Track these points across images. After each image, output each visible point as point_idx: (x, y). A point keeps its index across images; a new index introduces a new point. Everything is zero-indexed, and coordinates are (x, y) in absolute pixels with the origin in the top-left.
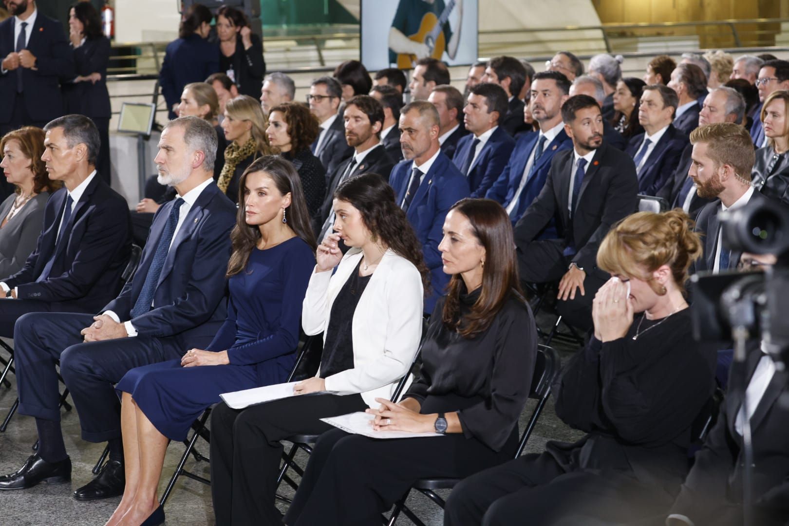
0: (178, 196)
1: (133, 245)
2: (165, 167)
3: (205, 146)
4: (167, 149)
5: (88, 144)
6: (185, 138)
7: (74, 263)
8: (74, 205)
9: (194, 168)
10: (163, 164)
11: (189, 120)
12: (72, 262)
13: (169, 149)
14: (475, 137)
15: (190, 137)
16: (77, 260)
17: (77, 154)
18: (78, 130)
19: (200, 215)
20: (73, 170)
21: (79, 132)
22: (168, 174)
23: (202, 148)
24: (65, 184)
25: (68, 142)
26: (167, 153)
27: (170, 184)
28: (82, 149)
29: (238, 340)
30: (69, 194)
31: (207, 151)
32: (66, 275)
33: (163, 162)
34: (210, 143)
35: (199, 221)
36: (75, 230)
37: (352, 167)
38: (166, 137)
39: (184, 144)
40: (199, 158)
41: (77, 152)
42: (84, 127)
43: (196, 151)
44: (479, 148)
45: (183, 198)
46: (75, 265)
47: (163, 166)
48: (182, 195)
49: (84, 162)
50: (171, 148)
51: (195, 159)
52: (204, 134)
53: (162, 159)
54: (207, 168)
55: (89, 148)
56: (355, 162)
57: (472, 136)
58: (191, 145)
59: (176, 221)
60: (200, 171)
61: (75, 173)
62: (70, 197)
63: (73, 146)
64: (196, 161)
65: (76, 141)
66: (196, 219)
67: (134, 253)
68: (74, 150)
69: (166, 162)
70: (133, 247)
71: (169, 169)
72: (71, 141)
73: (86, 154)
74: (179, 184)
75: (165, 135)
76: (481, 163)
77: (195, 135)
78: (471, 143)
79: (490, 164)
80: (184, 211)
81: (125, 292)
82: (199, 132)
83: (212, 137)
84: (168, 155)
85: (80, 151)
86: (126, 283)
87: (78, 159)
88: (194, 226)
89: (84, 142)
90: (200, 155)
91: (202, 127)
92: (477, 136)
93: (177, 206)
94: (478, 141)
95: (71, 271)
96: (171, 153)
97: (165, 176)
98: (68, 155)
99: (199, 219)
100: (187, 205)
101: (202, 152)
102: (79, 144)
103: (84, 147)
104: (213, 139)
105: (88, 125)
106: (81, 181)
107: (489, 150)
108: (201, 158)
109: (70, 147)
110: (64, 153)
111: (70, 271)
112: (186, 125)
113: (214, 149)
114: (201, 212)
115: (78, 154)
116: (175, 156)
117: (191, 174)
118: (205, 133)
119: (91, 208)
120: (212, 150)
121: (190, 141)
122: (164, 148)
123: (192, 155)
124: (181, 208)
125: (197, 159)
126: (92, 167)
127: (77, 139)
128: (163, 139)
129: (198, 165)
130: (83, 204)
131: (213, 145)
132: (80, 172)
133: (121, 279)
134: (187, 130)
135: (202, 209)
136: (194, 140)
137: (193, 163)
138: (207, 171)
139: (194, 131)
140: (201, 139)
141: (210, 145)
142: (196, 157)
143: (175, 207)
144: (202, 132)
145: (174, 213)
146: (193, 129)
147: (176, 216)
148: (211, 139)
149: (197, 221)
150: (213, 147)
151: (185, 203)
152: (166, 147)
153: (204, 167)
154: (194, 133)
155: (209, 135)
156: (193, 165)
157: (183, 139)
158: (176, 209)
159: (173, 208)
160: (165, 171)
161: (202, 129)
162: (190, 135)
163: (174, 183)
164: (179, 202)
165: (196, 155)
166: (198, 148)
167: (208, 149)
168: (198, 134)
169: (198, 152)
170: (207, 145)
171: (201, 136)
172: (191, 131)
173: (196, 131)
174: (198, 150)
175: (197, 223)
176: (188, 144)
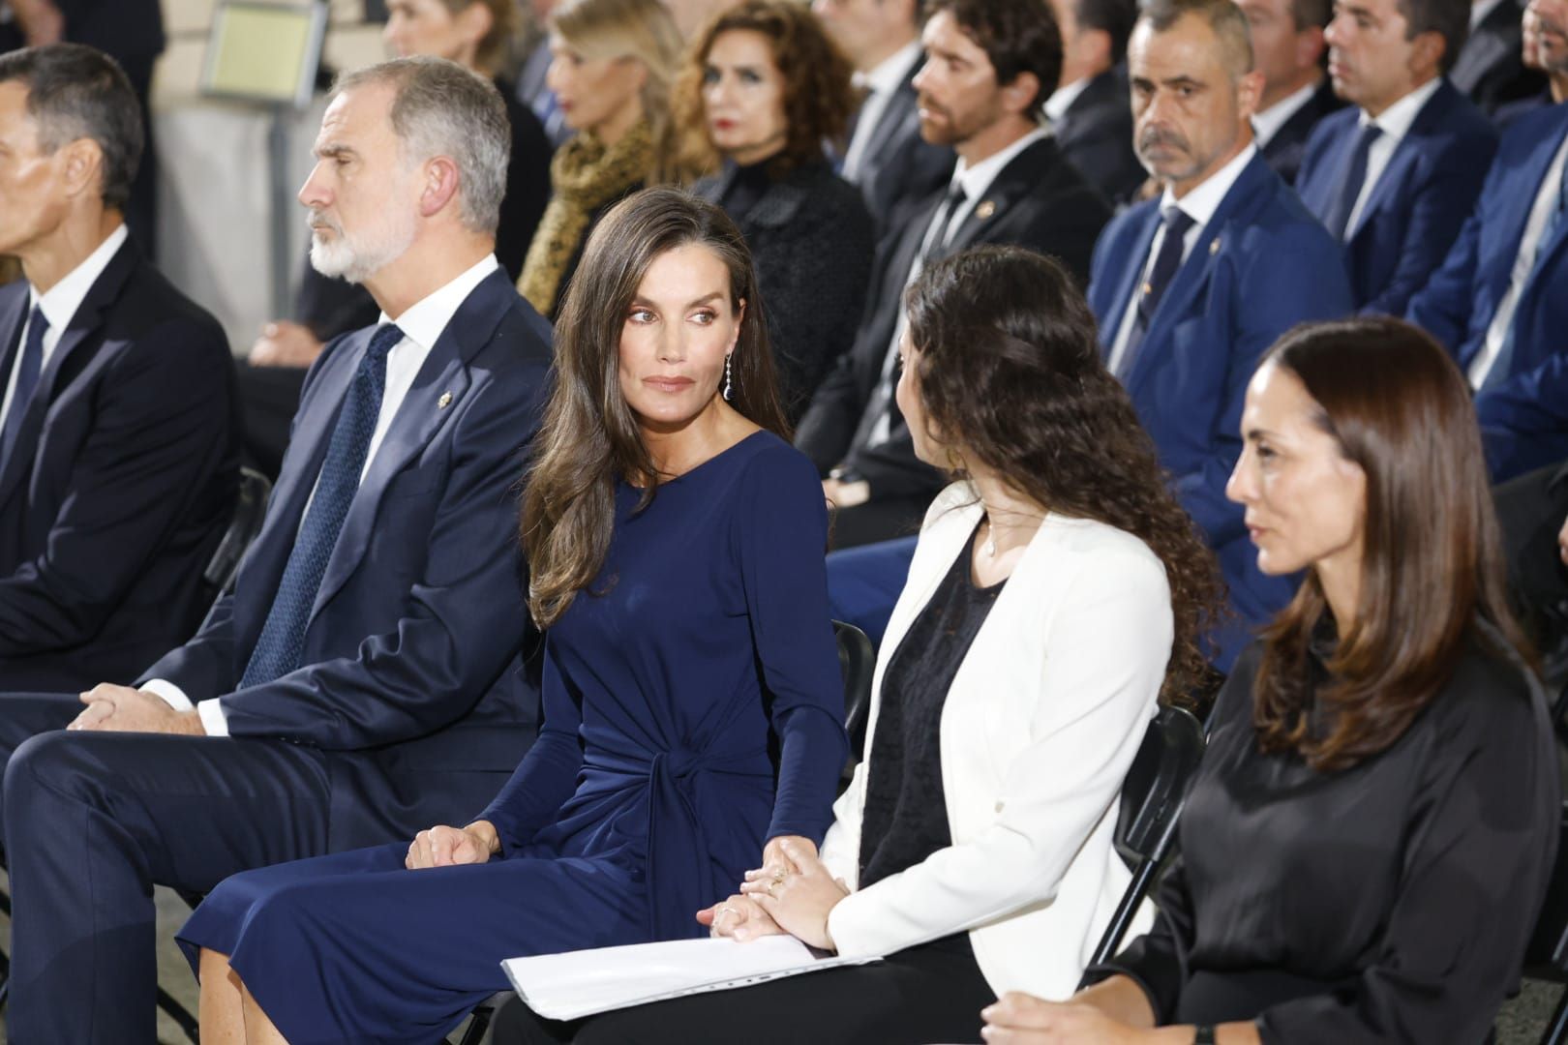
0: (384, 319)
1: (246, 471)
2: (332, 215)
3: (462, 146)
4: (338, 156)
5: (104, 141)
6: (395, 116)
7: (54, 534)
8: (51, 340)
9: (427, 215)
10: (326, 206)
12: (48, 532)
13: (343, 155)
14: (1365, 119)
15: (411, 113)
16: (63, 524)
18: (73, 93)
19: (459, 383)
20: (51, 226)
21: (76, 102)
22: (342, 235)
23: (450, 153)
24: (27, 268)
25: (41, 133)
26: (338, 170)
27: (351, 273)
28: (86, 158)
29: (586, 784)
30: (38, 304)
31: (471, 162)
33: (325, 199)
34: (479, 137)
35: (452, 405)
36: (56, 423)
37: (950, 214)
38: (336, 117)
39: (393, 136)
40: (441, 183)
41: (70, 167)
42: (96, 85)
43: (432, 159)
45: (401, 323)
46: (59, 540)
47: (325, 213)
48: (394, 315)
49: (89, 199)
50: (348, 150)
51: (429, 189)
52: (458, 106)
53: (323, 192)
54: (473, 220)
55: (106, 154)
56: (961, 196)
57: (1357, 117)
58: (413, 141)
59: (377, 397)
60: (448, 229)
61: (58, 236)
62: (38, 312)
63: (55, 147)
64: (433, 192)
65: (68, 130)
66: (446, 397)
68: (57, 161)
69: (334, 201)
71: (345, 223)
72: (50, 129)
73: (98, 176)
74: (380, 270)
75: (335, 114)
76: (1388, 203)
77: (425, 105)
78: (1354, 138)
79: (1420, 208)
80: (403, 366)
81: (215, 625)
82: (443, 100)
84: (340, 175)
85: (78, 164)
87: (70, 190)
88: (436, 418)
89: (93, 135)
90: (443, 174)
91: (451, 83)
92: (1373, 115)
93: (380, 349)
94: (1375, 133)
95: (46, 557)
96: (353, 167)
97: (333, 243)
98: (39, 175)
99: (457, 393)
100: (413, 345)
101: (450, 163)
102: (76, 140)
103: (91, 151)
104: (489, 124)
106: (78, 260)
107: (1414, 165)
108: (447, 181)
109: (47, 148)
110: (25, 166)
111: (41, 561)
112: (401, 77)
113: (496, 159)
114: (460, 373)
115: (72, 173)
116: (365, 180)
117: (418, 236)
118: (462, 104)
119: (108, 349)
121: (412, 125)
122: (328, 154)
123: (419, 170)
124: (391, 355)
125: (436, 186)
126: (113, 216)
127: (71, 124)
128: (328, 125)
129: (438, 205)
130: (79, 336)
131: (491, 143)
134: (400, 92)
135: (467, 366)
136: (425, 123)
137: (422, 198)
138: (475, 231)
139: (426, 97)
140: (448, 123)
141: (480, 144)
142: (432, 177)
143: (373, 352)
144: (452, 97)
145: (367, 372)
146: (424, 92)
147: (374, 384)
148: (485, 126)
149: (448, 404)
150: (492, 150)
151: (404, 340)
152: (332, 152)
153: (462, 216)
154: (424, 102)
155: (476, 112)
156: (422, 206)
157: (390, 120)
158: (376, 358)
159: (366, 355)
160: (334, 229)
161: (451, 92)
162: (411, 107)
163: (364, 270)
164: (387, 335)
165: (432, 173)
166: (438, 149)
167: (475, 157)
168: (438, 104)
169: (439, 163)
170: (470, 144)
171: (447, 111)
172: (418, 97)
173: (431, 96)
174: (438, 157)
175: (449, 407)
176: (404, 135)
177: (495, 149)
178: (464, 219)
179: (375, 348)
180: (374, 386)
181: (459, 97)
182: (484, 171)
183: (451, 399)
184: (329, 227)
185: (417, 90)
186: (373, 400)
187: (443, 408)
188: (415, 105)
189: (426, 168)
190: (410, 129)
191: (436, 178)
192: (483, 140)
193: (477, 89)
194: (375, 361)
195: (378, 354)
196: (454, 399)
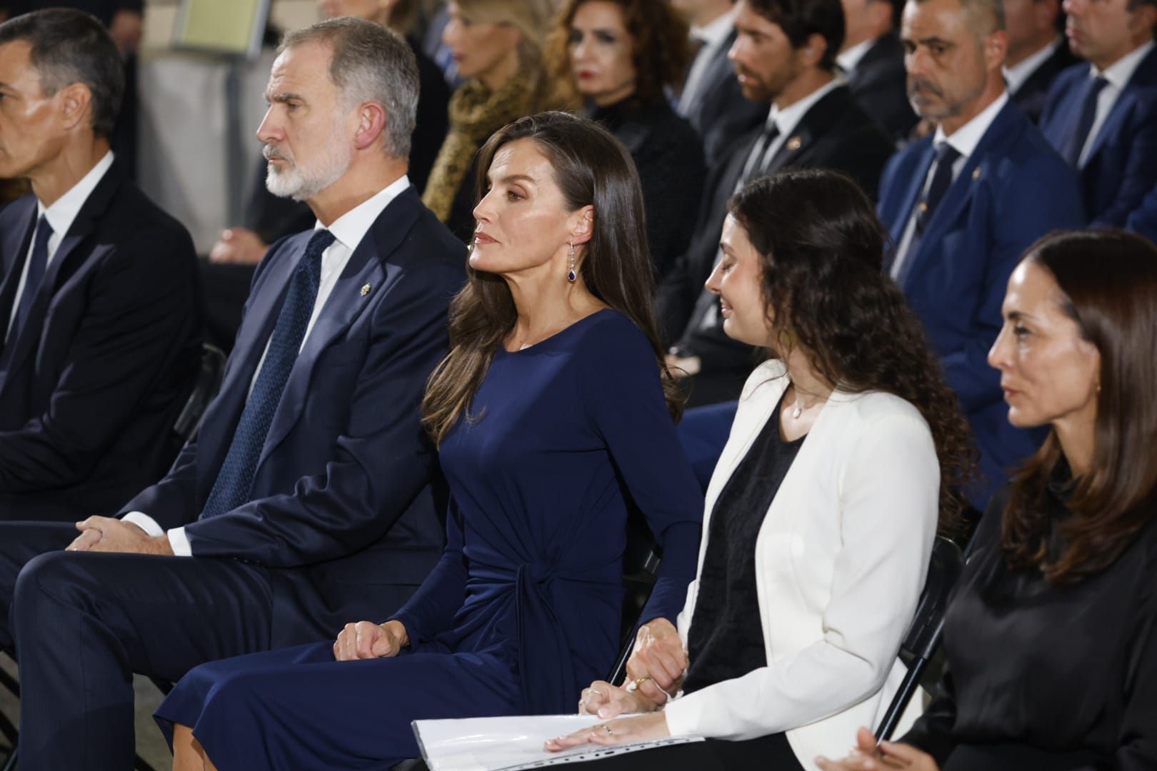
0: (319, 225)
1: (206, 346)
2: (285, 149)
3: (385, 92)
4: (289, 102)
5: (94, 85)
6: (334, 70)
7: (55, 396)
8: (54, 243)
9: (359, 149)
10: (279, 141)
11: (342, 25)
12: (50, 395)
13: (293, 101)
14: (1094, 72)
15: (346, 68)
16: (63, 389)
17: (64, 112)
18: (67, 48)
19: (377, 276)
20: (54, 152)
21: (69, 55)
22: (294, 165)
23: (376, 97)
24: (35, 187)
25: (43, 81)
26: (288, 113)
27: (297, 193)
28: (79, 98)
29: (472, 596)
30: (43, 215)
31: (393, 104)
32: (35, 427)
33: (278, 136)
34: (398, 84)
35: (371, 293)
36: (58, 309)
37: (766, 147)
38: (284, 71)
39: (333, 87)
40: (371, 122)
41: (66, 106)
42: (84, 40)
43: (364, 104)
44: (1106, 101)
45: (332, 229)
46: (60, 400)
47: (279, 147)
48: (327, 223)
49: (82, 131)
50: (297, 97)
51: (361, 126)
52: (382, 61)
53: (275, 130)
54: (393, 148)
55: (96, 94)
56: (775, 132)
57: (1088, 70)
58: (350, 90)
59: (313, 288)
60: (374, 158)
61: (60, 162)
62: (44, 222)
63: (54, 91)
64: (365, 130)
65: (64, 77)
66: (366, 287)
67: (207, 368)
68: (57, 101)
69: (286, 137)
70: (206, 352)
71: (295, 154)
72: (50, 76)
73: (89, 111)
74: (321, 192)
75: (282, 68)
76: (1113, 140)
77: (359, 63)
78: (1086, 88)
79: (1138, 143)
80: (333, 263)
81: (181, 468)
82: (370, 56)
83: (403, 67)
84: (290, 118)
85: (73, 104)
86: (186, 445)
87: (68, 124)
88: (359, 304)
89: (84, 80)
90: (372, 115)
91: (375, 42)
92: (1101, 69)
93: (316, 250)
94: (1102, 84)
95: (49, 414)
96: (301, 112)
97: (286, 172)
98: (42, 114)
99: (375, 285)
100: (341, 246)
101: (379, 107)
102: (71, 84)
103: (82, 92)
104: (405, 72)
105: (93, 36)
106: (75, 180)
107: (1133, 109)
108: (376, 120)
109: (48, 92)
110: (32, 107)
111: (45, 417)
112: (335, 38)
113: (410, 99)
114: (378, 268)
115: (69, 110)
116: (312, 120)
117: (352, 166)
118: (385, 59)
119: (99, 251)
120: (404, 102)
121: (348, 78)
122: (279, 100)
123: (354, 113)
124: (325, 255)
125: (367, 125)
126: (102, 143)
127: (66, 72)
128: (276, 77)
129: (369, 140)
130: (76, 241)
131: (408, 87)
132: (73, 156)
133: (173, 434)
134: (336, 50)
135: (383, 263)
136: (357, 75)
137: (357, 135)
138: (394, 158)
139: (357, 54)
140: (375, 74)
141: (400, 90)
142: (364, 119)
143: (311, 252)
144: (377, 54)
145: (306, 268)
146: (355, 50)
147: (312, 277)
148: (402, 74)
149: (367, 292)
150: (408, 94)
151: (336, 242)
152: (284, 99)
153: (385, 147)
154: (356, 58)
155: (395, 63)
156: (356, 141)
157: (329, 74)
158: (313, 257)
159: (305, 254)
160: (287, 160)
161: (376, 49)
162: (346, 63)
163: (309, 191)
164: (321, 240)
165: (364, 115)
166: (368, 97)
167: (395, 99)
168: (367, 60)
169: (368, 107)
170: (392, 90)
171: (374, 65)
172: (350, 54)
173: (361, 53)
174: (369, 103)
175: (368, 296)
176: (342, 86)
177: (410, 92)
178: (387, 150)
179: (312, 249)
180: (311, 280)
181: (383, 54)
182: (403, 110)
183: (370, 289)
184: (283, 159)
185: (350, 48)
186: (310, 291)
187: (364, 296)
188: (349, 61)
189: (359, 111)
190: (345, 81)
191: (367, 119)
192: (401, 86)
193: (394, 45)
194: (311, 260)
195: (315, 253)
196: (372, 290)
